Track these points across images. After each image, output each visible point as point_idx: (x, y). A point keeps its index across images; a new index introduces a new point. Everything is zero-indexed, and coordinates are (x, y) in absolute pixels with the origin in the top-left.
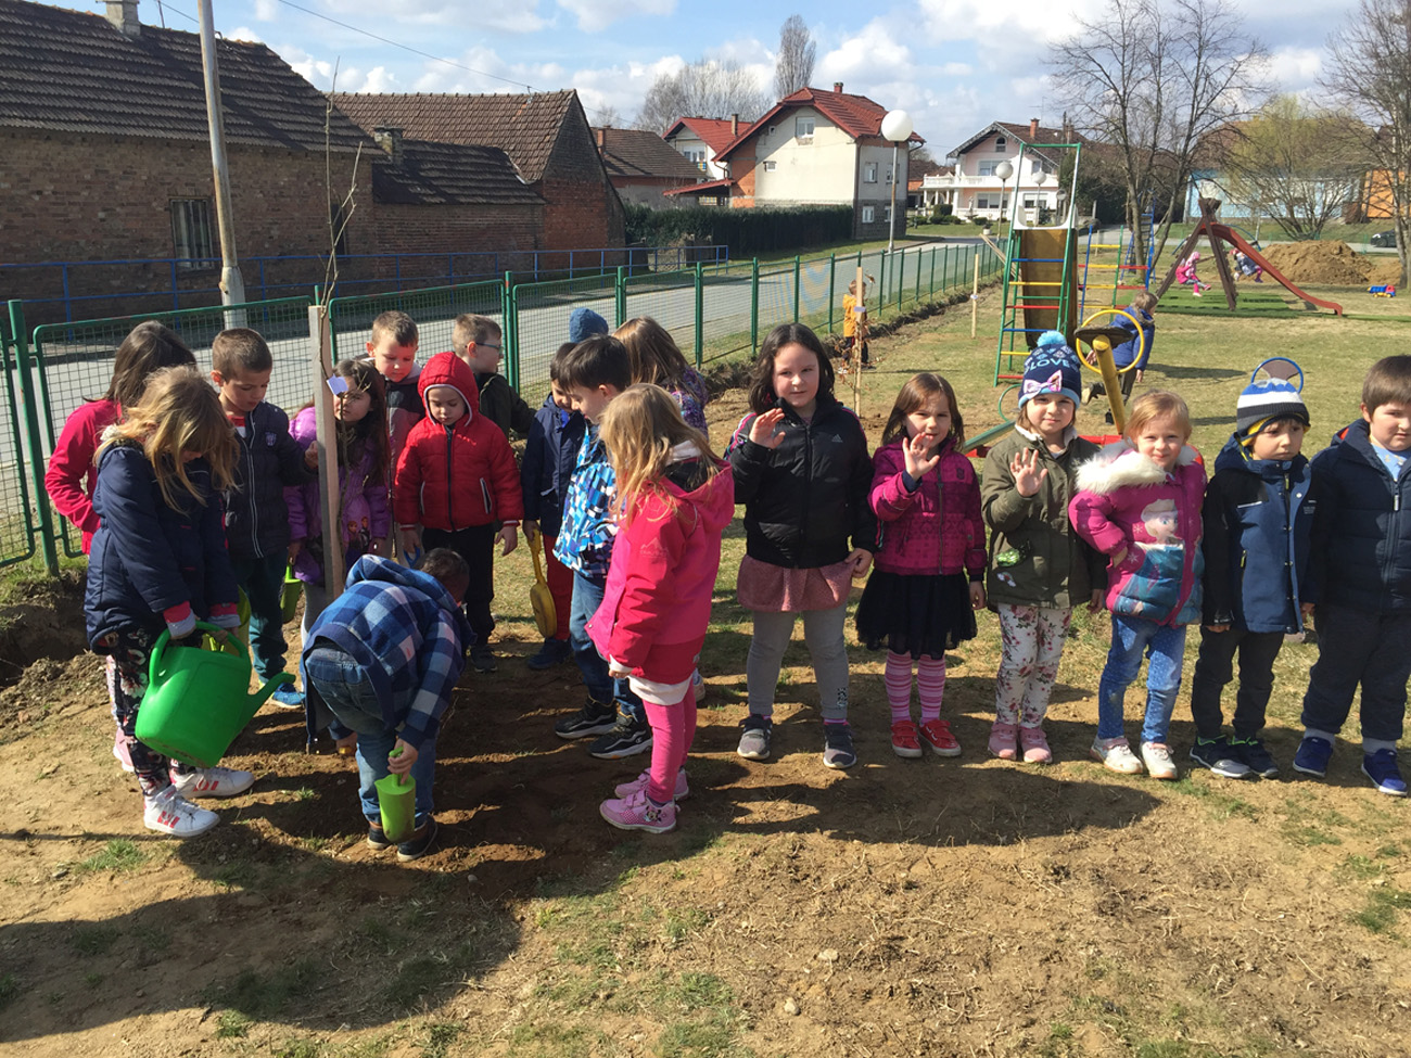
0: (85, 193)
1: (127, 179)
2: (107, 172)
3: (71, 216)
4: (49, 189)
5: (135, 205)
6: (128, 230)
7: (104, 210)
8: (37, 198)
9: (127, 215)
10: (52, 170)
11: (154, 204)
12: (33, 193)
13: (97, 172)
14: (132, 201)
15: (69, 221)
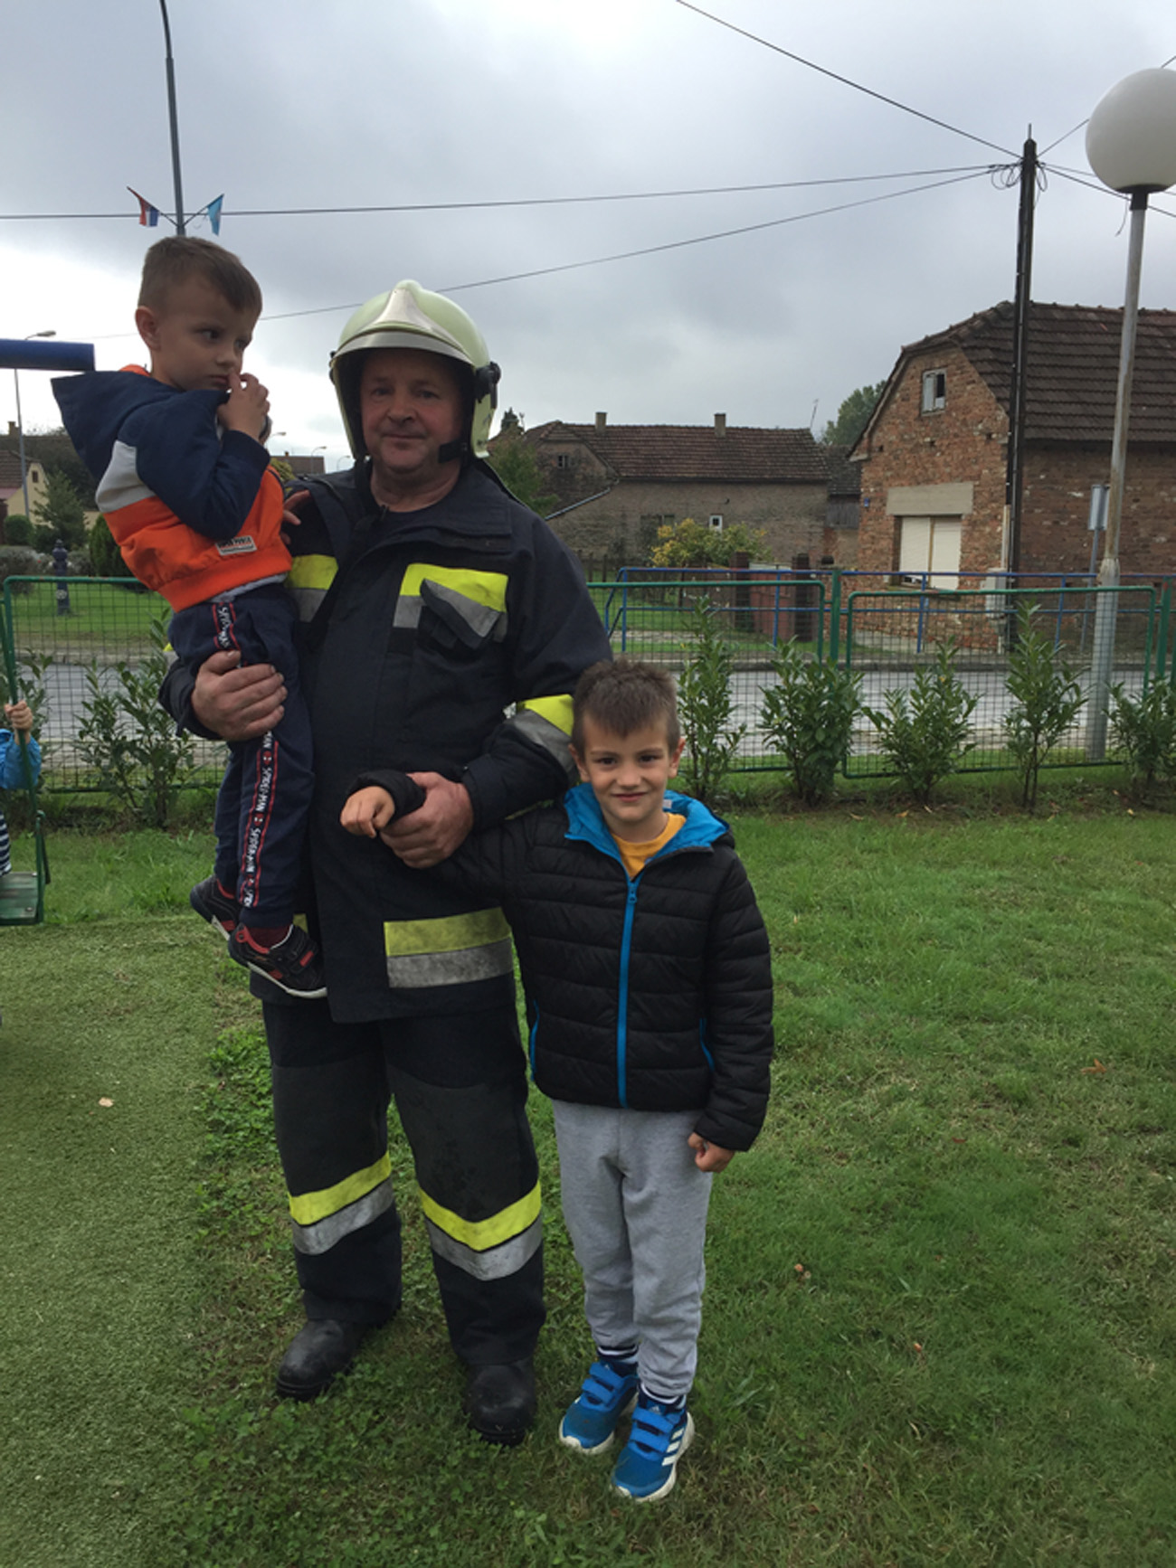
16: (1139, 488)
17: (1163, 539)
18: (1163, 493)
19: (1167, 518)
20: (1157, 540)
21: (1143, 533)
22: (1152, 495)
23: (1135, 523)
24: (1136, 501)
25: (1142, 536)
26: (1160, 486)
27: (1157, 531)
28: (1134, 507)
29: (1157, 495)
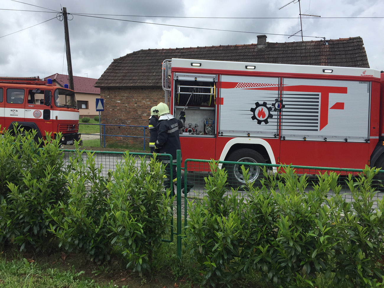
16: (136, 100)
17: (145, 115)
18: (144, 101)
19: (147, 108)
20: (144, 115)
21: (139, 113)
23: (137, 110)
24: (137, 103)
25: (139, 114)
26: (143, 99)
27: (143, 113)
28: (135, 105)
29: (142, 101)
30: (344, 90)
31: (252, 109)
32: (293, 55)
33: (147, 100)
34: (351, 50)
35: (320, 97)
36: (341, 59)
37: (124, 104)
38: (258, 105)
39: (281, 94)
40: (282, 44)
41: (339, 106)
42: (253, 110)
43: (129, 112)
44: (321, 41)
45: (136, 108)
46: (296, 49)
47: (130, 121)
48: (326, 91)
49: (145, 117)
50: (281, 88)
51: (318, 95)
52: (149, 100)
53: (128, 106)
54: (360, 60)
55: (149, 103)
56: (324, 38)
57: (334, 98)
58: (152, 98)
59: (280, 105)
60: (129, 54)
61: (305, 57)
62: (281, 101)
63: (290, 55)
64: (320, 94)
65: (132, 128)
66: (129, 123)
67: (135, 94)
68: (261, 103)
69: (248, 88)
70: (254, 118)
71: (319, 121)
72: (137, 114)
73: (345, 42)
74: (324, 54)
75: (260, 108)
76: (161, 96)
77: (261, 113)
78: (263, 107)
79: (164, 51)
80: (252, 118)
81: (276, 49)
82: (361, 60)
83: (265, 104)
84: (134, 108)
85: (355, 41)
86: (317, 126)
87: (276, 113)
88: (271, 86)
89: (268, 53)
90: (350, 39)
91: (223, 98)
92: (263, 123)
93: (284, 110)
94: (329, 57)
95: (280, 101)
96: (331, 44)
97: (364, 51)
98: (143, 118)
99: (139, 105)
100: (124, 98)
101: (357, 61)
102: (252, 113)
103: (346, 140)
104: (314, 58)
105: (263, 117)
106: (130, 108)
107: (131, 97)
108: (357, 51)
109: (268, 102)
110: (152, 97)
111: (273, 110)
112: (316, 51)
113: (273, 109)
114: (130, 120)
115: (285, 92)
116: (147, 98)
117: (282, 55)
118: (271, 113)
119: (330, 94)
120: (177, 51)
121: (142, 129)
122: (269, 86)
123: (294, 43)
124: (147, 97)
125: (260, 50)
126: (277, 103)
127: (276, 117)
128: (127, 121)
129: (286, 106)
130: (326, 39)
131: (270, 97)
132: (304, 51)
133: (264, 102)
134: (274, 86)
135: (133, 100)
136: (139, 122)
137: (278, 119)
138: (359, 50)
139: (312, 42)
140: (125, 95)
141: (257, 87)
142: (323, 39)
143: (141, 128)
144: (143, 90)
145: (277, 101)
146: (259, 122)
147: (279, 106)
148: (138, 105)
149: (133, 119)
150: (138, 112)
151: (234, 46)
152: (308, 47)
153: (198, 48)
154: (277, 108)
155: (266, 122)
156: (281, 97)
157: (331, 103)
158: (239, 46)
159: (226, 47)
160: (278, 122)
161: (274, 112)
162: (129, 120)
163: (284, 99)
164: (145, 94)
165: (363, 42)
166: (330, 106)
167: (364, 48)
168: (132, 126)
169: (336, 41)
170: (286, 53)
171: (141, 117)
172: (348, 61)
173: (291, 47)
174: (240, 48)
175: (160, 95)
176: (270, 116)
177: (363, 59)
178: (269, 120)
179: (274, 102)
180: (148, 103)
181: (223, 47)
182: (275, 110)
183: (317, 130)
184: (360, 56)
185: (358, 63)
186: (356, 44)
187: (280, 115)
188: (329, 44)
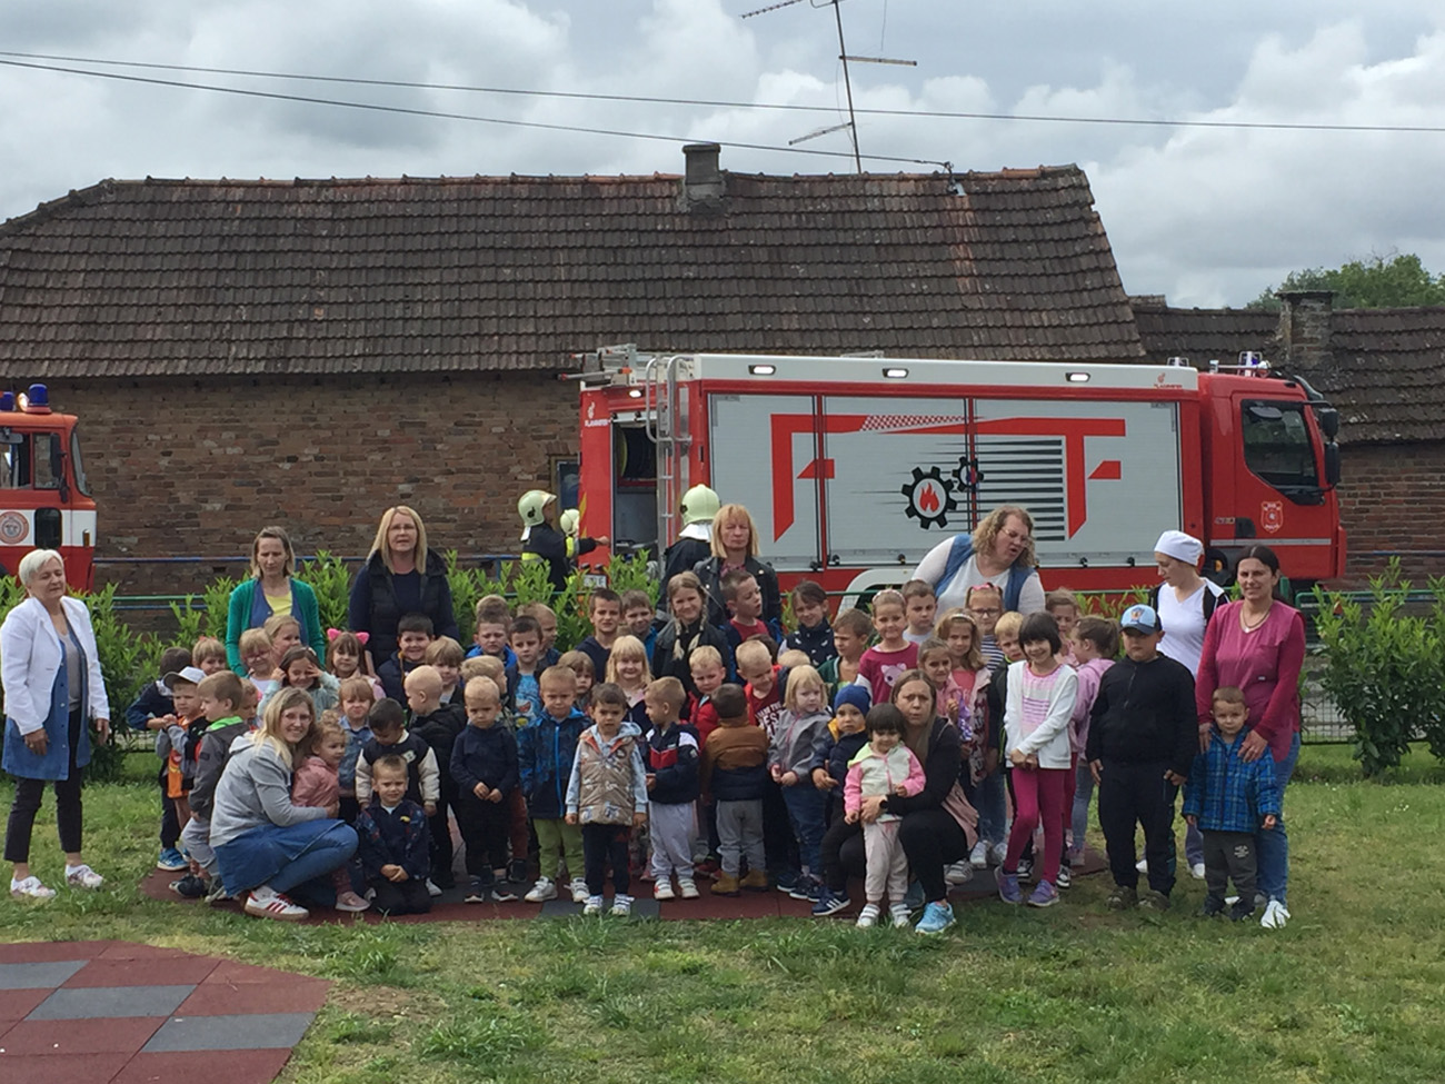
0: (377, 457)
1: (463, 433)
2: (423, 424)
3: (345, 491)
4: (309, 452)
5: (477, 472)
6: (455, 511)
7: (410, 481)
8: (287, 466)
9: (455, 487)
10: (317, 427)
11: (515, 469)
12: (281, 460)
13: (402, 425)
14: (467, 463)
15: (341, 498)
16: (169, 437)
17: (218, 506)
18: (208, 443)
19: (223, 476)
20: (208, 507)
21: (185, 498)
22: (192, 445)
23: (172, 485)
24: (169, 454)
25: (183, 502)
26: (202, 432)
27: (203, 497)
28: (164, 462)
29: (198, 445)
30: (1116, 428)
31: (905, 486)
32: (842, 237)
33: (225, 435)
34: (1055, 223)
35: (1063, 447)
36: (1026, 261)
37: (100, 456)
38: (919, 475)
39: (973, 444)
40: (786, 180)
41: (1110, 470)
42: (908, 490)
43: (130, 497)
44: (936, 177)
45: (162, 478)
46: (846, 208)
47: (135, 540)
48: (1077, 431)
49: (213, 514)
50: (971, 428)
51: (1059, 443)
52: (237, 437)
53: (122, 471)
54: (1092, 266)
55: (237, 450)
56: (946, 165)
57: (1097, 450)
58: (251, 425)
59: (971, 475)
60: (50, 203)
61: (891, 249)
62: (975, 463)
63: (830, 237)
64: (1063, 438)
65: (149, 570)
66: (129, 549)
67: (162, 408)
68: (926, 469)
69: (892, 429)
70: (911, 511)
71: (1065, 514)
72: (171, 506)
73: (1025, 184)
74: (959, 236)
75: (924, 483)
76: (297, 419)
77: (929, 498)
78: (932, 481)
79: (239, 194)
80: (907, 511)
81: (766, 205)
82: (1097, 269)
83: (935, 473)
84: (154, 477)
85: (1061, 182)
86: (1062, 528)
87: (963, 496)
88: (948, 423)
89: (740, 222)
90: (1044, 174)
91: (832, 461)
92: (934, 525)
93: (981, 486)
94: (982, 251)
95: (969, 461)
96: (976, 193)
97: (1100, 232)
98: (207, 524)
99: (183, 463)
100: (101, 428)
101: (1082, 271)
102: (907, 499)
103: (1131, 561)
104: (926, 253)
105: (934, 508)
106: (134, 478)
107: (142, 422)
108: (1074, 231)
109: (942, 468)
110: (251, 421)
111: (955, 488)
112: (927, 224)
113: (956, 486)
114: (134, 534)
115: (980, 438)
116: (226, 429)
117: (796, 238)
118: (952, 495)
119: (1086, 438)
120: (303, 194)
121: (200, 574)
122: (942, 424)
123: (832, 181)
124: (223, 421)
125: (701, 210)
126: (964, 469)
127: (964, 507)
128: (119, 539)
129: (986, 477)
130: (954, 171)
131: (946, 451)
132: (879, 221)
133: (934, 468)
134: (954, 423)
135: (150, 437)
136: (182, 541)
137: (968, 511)
138: (1082, 224)
139: (902, 178)
140: (108, 415)
141: (913, 427)
142: (941, 170)
143: (195, 571)
144: (204, 390)
145: (963, 461)
146: (925, 523)
147: (969, 478)
148: (175, 462)
149: (151, 526)
150: (179, 494)
151: (576, 182)
152: (894, 204)
153: (406, 181)
154: (965, 482)
155: (942, 521)
156: (973, 453)
157: (1091, 464)
158: (603, 184)
159: (540, 184)
160: (969, 521)
161: (960, 494)
162: (129, 535)
163: (980, 458)
164: (217, 410)
165: (1091, 188)
166: (1088, 473)
167: (1099, 218)
168: (149, 562)
169: (992, 179)
170: (812, 225)
171: (196, 516)
172: (1050, 271)
173: (823, 199)
174: (606, 191)
175: (292, 412)
176: (951, 505)
177: (1103, 265)
178: (948, 516)
179: (958, 467)
180: (230, 451)
181: (530, 181)
182: (962, 488)
183: (1062, 538)
184: (1091, 252)
185: (1088, 283)
186: (1066, 197)
187: (975, 502)
188: (968, 193)
